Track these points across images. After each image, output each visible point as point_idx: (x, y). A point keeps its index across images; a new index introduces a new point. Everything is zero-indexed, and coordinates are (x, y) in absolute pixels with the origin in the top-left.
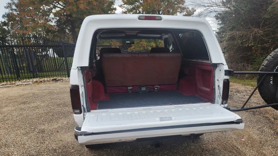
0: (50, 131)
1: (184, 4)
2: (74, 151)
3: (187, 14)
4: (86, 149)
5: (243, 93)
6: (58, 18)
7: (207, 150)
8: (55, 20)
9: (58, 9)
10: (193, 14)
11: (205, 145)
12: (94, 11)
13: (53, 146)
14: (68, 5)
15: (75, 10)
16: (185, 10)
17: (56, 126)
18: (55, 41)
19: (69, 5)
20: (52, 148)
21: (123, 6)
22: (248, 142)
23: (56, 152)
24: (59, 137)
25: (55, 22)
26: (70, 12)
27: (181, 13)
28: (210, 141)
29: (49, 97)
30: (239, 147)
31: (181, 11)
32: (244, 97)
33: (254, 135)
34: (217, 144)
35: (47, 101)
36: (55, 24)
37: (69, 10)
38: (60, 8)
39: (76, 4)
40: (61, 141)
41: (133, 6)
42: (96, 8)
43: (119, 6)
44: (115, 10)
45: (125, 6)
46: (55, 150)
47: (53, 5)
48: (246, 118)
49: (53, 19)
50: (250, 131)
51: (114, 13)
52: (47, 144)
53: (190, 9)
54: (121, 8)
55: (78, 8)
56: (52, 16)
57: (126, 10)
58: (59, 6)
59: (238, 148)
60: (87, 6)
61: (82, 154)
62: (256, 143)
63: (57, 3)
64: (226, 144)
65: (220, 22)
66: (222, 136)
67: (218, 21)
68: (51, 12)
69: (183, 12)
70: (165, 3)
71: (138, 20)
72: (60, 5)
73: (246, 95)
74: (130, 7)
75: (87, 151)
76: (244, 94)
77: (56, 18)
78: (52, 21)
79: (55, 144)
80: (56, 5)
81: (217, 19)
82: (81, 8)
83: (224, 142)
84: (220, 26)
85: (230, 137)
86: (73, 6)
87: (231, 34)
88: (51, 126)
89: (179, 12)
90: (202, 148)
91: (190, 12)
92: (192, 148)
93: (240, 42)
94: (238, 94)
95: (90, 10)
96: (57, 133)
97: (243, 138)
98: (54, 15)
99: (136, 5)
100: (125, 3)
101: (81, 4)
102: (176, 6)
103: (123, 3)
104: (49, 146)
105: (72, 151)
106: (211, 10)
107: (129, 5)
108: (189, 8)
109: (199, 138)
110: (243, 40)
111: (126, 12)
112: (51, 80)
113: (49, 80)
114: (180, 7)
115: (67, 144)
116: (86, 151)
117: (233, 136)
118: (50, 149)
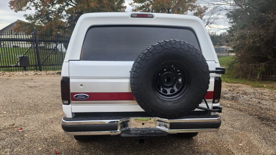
0: (45, 121)
1: (196, 2)
2: (64, 142)
3: (198, 12)
4: (75, 141)
5: (250, 95)
6: (70, 15)
7: (198, 152)
8: (67, 17)
9: (70, 7)
10: (204, 12)
11: (197, 147)
12: (104, 9)
13: (45, 136)
14: (79, 3)
15: (86, 7)
16: (197, 8)
17: (52, 117)
18: (65, 36)
19: (81, 3)
20: (44, 137)
21: (133, 4)
22: (246, 147)
23: (47, 141)
24: (52, 127)
25: (67, 19)
26: (81, 9)
27: (192, 11)
28: (203, 143)
29: (51, 89)
30: (235, 152)
31: (192, 9)
32: (250, 99)
33: (254, 141)
34: (211, 147)
35: (49, 93)
36: (67, 21)
37: (80, 8)
38: (73, 6)
39: (87, 2)
40: (53, 131)
41: (142, 4)
42: (106, 6)
43: (129, 4)
44: (125, 8)
45: (135, 4)
46: (46, 139)
47: (66, 2)
48: (249, 122)
49: (65, 15)
50: (250, 137)
51: (124, 11)
52: (40, 133)
53: (202, 7)
54: (131, 6)
55: (88, 6)
56: (64, 13)
57: (136, 8)
58: (71, 4)
59: (233, 153)
60: (98, 4)
61: (71, 146)
62: (255, 149)
63: (70, 2)
64: (220, 148)
65: (232, 21)
66: (217, 139)
67: (229, 19)
68: (64, 9)
69: (194, 10)
70: (176, 1)
71: (130, 17)
72: (73, 3)
73: (254, 98)
74: (140, 5)
75: (76, 143)
76: (252, 96)
77: (68, 15)
78: (64, 18)
79: (47, 134)
80: (69, 3)
81: (228, 17)
82: (91, 6)
83: (219, 146)
84: (232, 25)
85: (226, 140)
86: (85, 4)
87: (241, 33)
88: (47, 116)
89: (190, 10)
90: (194, 149)
91: (202, 10)
92: (182, 149)
93: (251, 41)
94: (245, 97)
95: (100, 7)
96: (51, 123)
97: (240, 143)
98: (66, 12)
99: (146, 3)
100: (135, 2)
101: (92, 2)
102: (187, 4)
103: (133, 2)
104: (42, 135)
105: (62, 141)
106: (221, 9)
107: (139, 3)
108: (200, 6)
109: (192, 139)
110: (254, 39)
111: (136, 9)
112: (56, 73)
113: (54, 73)
114: (191, 5)
115: (59, 135)
116: (74, 143)
117: (229, 140)
118: (42, 137)
